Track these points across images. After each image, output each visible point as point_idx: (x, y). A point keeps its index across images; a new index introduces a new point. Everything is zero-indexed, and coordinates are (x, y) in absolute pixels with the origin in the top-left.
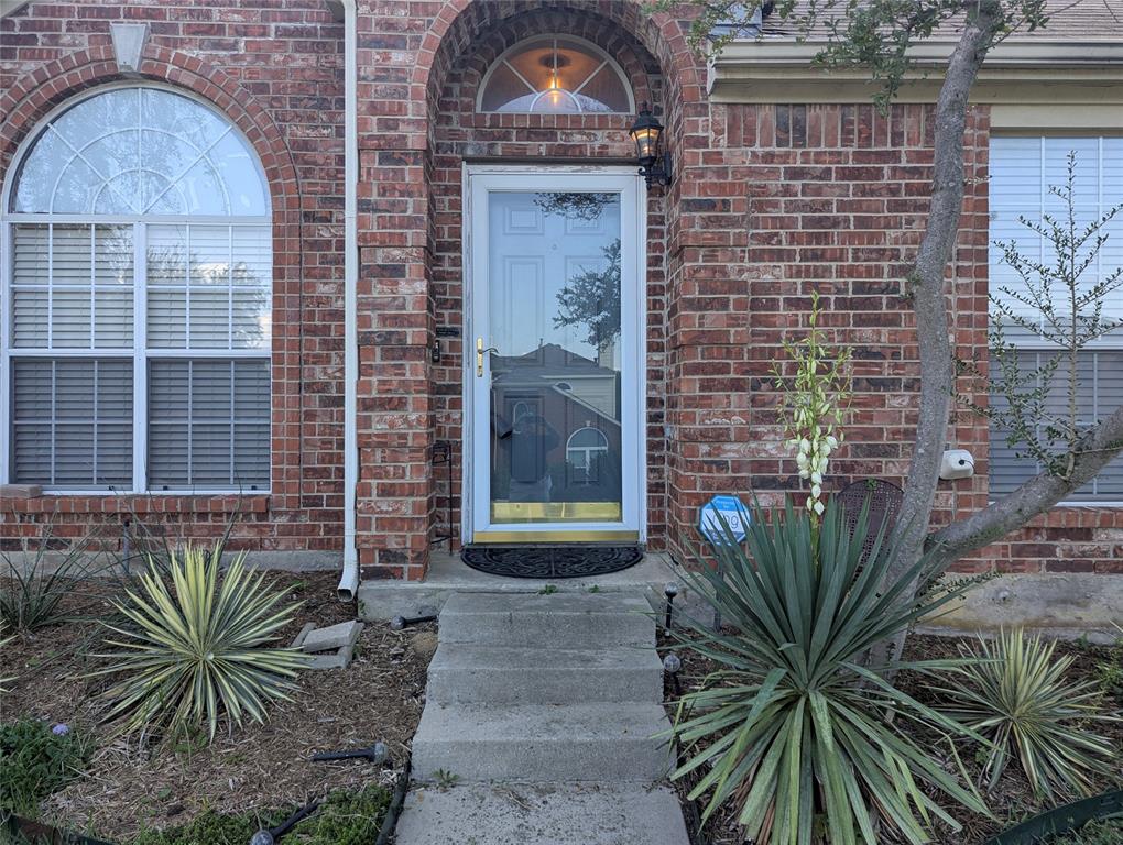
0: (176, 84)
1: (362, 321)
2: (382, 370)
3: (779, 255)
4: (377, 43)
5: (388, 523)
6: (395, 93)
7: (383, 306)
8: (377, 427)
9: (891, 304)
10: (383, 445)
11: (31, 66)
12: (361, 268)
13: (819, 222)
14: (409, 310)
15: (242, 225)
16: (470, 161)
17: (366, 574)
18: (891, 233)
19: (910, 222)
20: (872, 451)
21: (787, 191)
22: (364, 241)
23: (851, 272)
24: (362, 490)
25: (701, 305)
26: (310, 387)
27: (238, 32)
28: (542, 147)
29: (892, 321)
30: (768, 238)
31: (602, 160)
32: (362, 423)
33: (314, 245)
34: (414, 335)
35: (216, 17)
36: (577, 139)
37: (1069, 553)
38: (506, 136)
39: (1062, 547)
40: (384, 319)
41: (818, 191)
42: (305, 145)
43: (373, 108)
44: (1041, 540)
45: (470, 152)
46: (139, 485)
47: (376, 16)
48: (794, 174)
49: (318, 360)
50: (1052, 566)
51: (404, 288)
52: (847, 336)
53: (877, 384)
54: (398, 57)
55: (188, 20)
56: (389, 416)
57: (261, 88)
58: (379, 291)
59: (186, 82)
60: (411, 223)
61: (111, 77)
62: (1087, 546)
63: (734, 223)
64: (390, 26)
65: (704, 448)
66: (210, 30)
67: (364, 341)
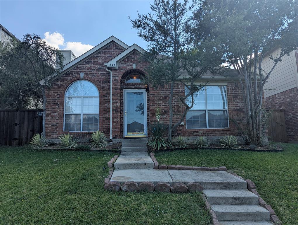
0: (87, 80)
1: (112, 108)
2: (115, 114)
3: (161, 100)
4: (114, 77)
5: (116, 132)
6: (116, 82)
7: (115, 106)
8: (114, 120)
9: (174, 105)
10: (115, 123)
11: (70, 78)
12: (112, 102)
13: (166, 96)
14: (118, 107)
15: (95, 97)
16: (124, 89)
17: (113, 138)
18: (174, 97)
19: (176, 96)
21: (162, 93)
22: (113, 99)
24: (112, 128)
25: (152, 106)
26: (104, 117)
27: (95, 74)
28: (133, 87)
29: (174, 107)
30: (160, 98)
31: (141, 88)
32: (113, 120)
33: (105, 99)
34: (119, 110)
35: (93, 72)
36: (138, 86)
37: (196, 134)
38: (129, 86)
39: (195, 133)
40: (115, 108)
41: (165, 93)
42: (104, 87)
43: (114, 84)
44: (192, 133)
45: (124, 88)
46: (81, 131)
47: (114, 74)
48: (162, 91)
49: (105, 114)
50: (194, 136)
51: (117, 104)
54: (117, 78)
55: (89, 72)
56: (116, 119)
57: (98, 80)
58: (115, 105)
59: (89, 80)
60: (118, 97)
61: (79, 79)
62: (198, 133)
63: (156, 96)
64: (116, 75)
65: (153, 122)
66: (92, 73)
67: (113, 110)
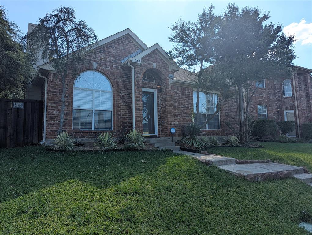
7: (138, 105)
9: (186, 108)
12: (135, 100)
15: (108, 92)
19: (187, 99)
23: (182, 104)
26: (118, 115)
31: (152, 88)
32: (135, 119)
33: (119, 96)
41: (179, 95)
42: (118, 82)
43: (136, 81)
46: (93, 129)
49: (120, 111)
52: (182, 111)
54: (139, 75)
55: (102, 63)
59: (102, 71)
61: (92, 69)
64: (138, 72)
66: (105, 65)
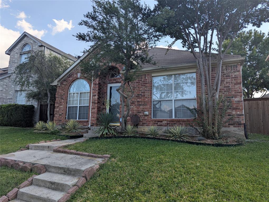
0: (83, 78)
1: (92, 101)
2: (93, 105)
5: (93, 121)
8: (93, 111)
10: (93, 113)
11: (71, 78)
14: (96, 99)
17: (91, 126)
20: (139, 112)
23: (137, 93)
24: (91, 117)
29: (141, 98)
34: (96, 102)
37: (160, 124)
38: (111, 81)
44: (156, 122)
45: (108, 83)
46: (77, 119)
50: (158, 125)
51: (96, 97)
53: (139, 105)
58: (94, 97)
60: (96, 91)
